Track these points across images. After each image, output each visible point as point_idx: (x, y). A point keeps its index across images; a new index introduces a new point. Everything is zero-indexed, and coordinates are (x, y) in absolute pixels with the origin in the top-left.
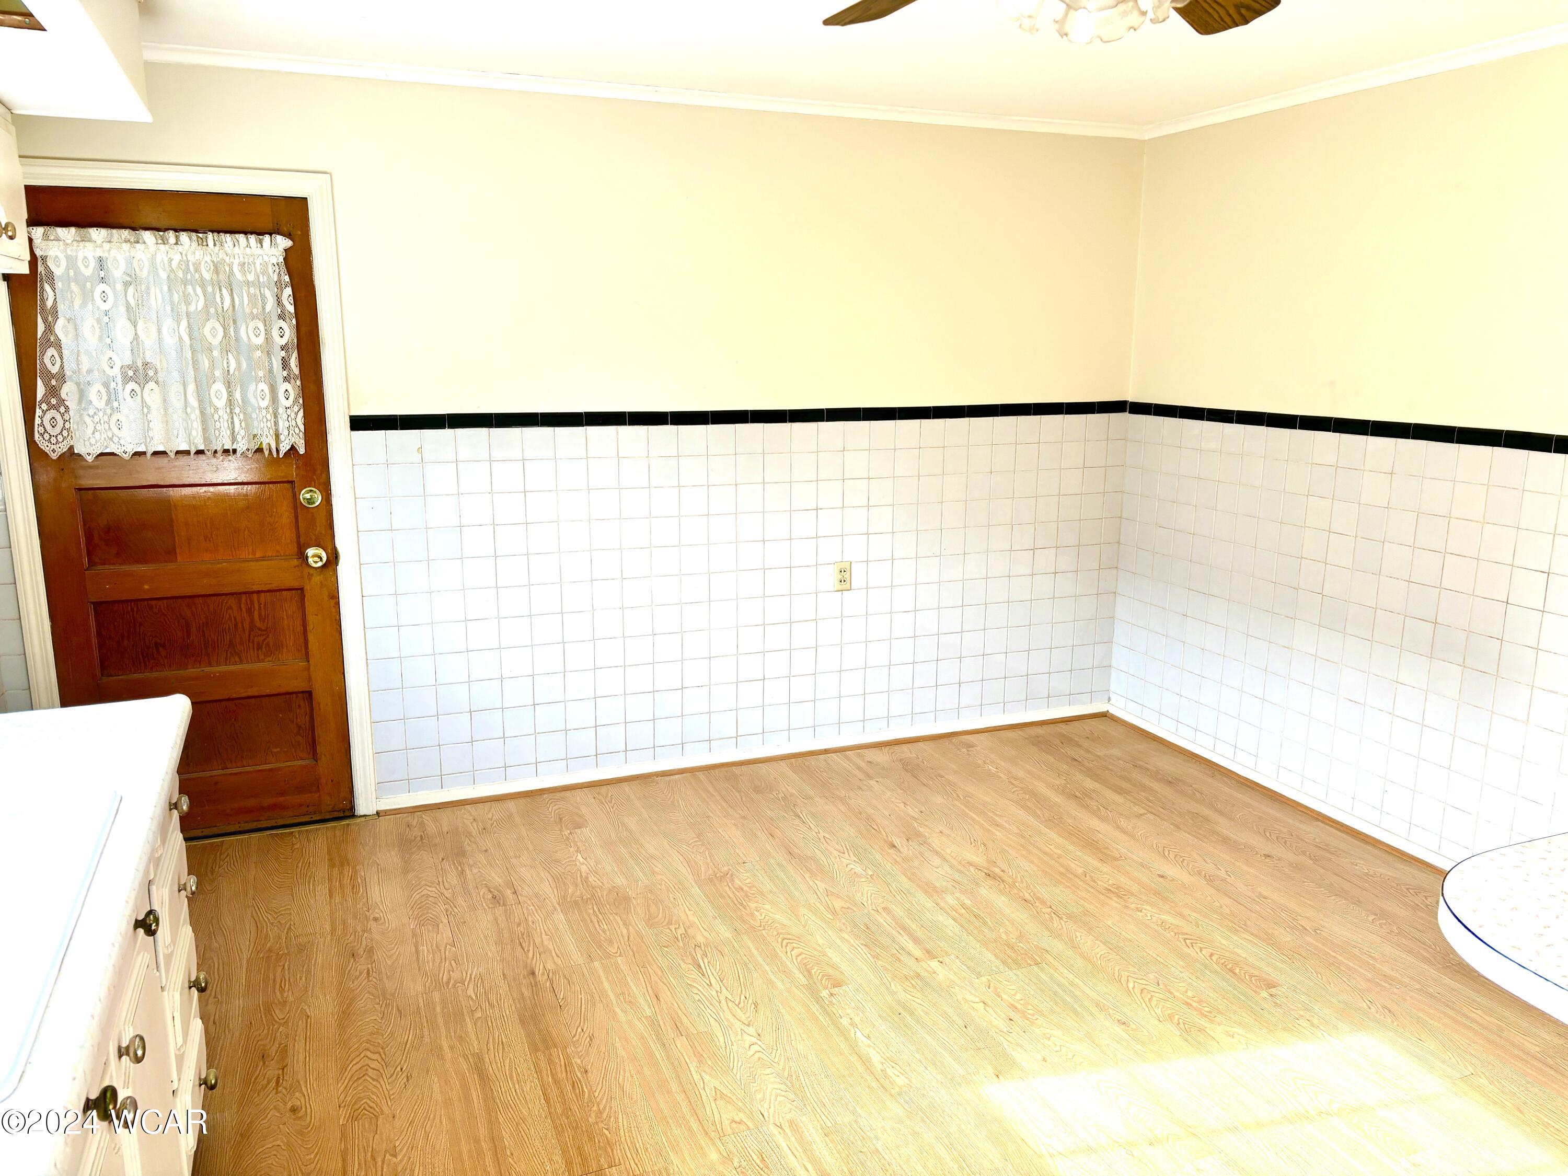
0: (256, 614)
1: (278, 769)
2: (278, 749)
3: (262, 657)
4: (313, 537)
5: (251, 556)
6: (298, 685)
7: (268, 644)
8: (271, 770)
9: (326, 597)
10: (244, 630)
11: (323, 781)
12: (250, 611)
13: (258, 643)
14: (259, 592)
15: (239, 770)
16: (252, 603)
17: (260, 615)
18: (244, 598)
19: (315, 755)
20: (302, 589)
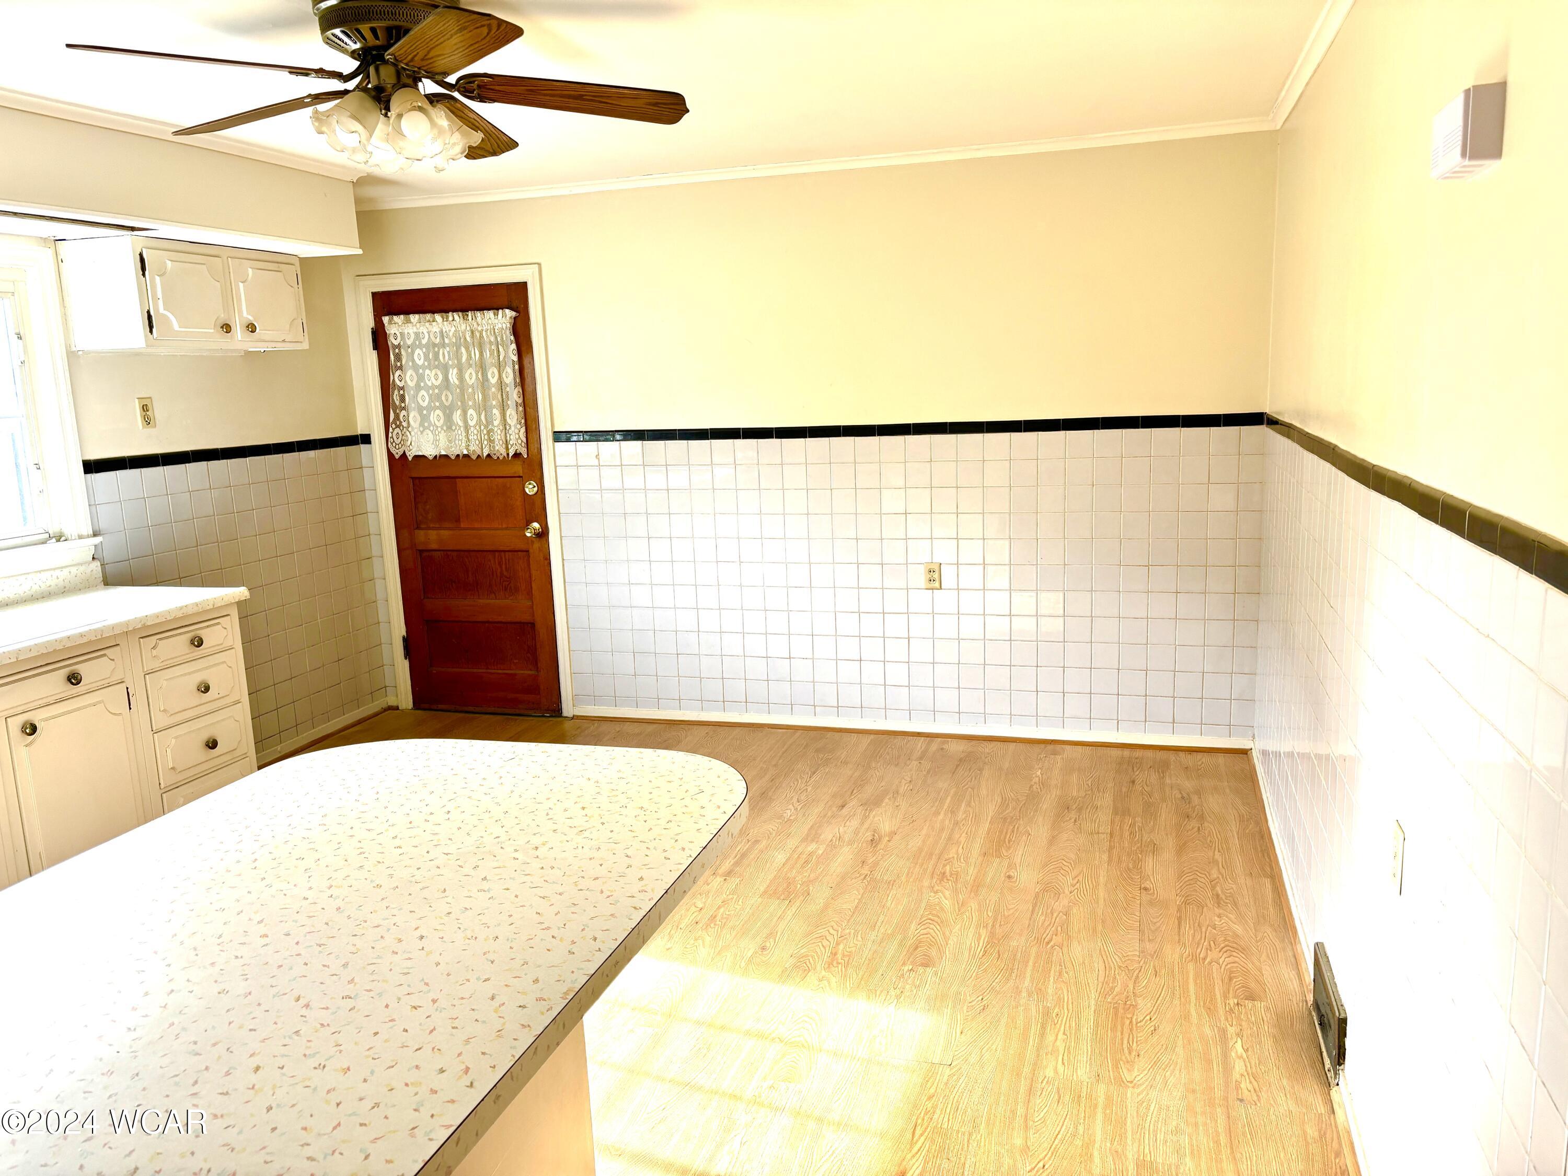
0: (504, 566)
1: (515, 675)
2: (517, 661)
3: (507, 596)
4: (534, 516)
5: (500, 527)
6: (526, 618)
7: (511, 587)
8: (511, 674)
9: (542, 559)
10: (497, 576)
11: (542, 687)
12: (500, 564)
13: (505, 587)
14: (504, 551)
15: (496, 671)
16: (501, 558)
17: (506, 568)
18: (497, 554)
19: (537, 669)
20: (528, 551)
